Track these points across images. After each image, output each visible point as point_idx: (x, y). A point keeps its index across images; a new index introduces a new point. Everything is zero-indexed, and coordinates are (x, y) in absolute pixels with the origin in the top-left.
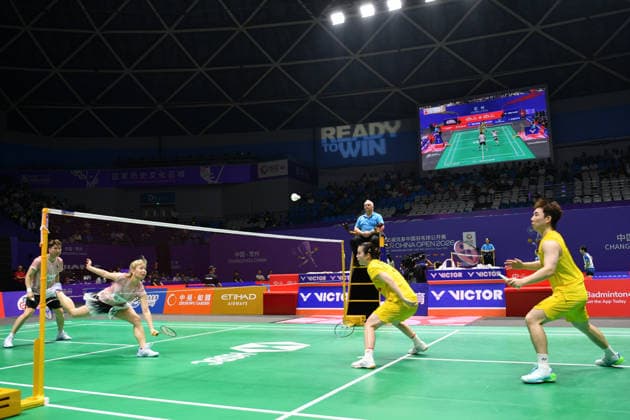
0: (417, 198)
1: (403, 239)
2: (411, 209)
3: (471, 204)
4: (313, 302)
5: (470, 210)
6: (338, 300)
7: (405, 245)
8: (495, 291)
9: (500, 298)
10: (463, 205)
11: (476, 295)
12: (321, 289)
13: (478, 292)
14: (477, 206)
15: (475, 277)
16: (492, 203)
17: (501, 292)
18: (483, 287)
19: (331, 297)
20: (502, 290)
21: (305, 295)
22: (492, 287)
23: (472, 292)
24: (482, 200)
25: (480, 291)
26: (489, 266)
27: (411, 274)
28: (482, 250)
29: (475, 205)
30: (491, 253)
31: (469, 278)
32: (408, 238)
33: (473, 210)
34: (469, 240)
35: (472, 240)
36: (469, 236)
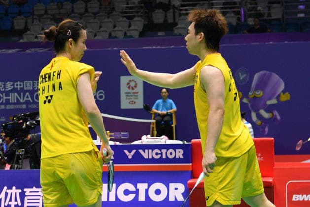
0: (39, 8)
1: (9, 85)
2: (26, 29)
3: (138, 24)
5: (136, 35)
7: (13, 97)
8: (172, 186)
9: (181, 198)
10: (122, 25)
11: (137, 192)
13: (142, 187)
14: (150, 28)
15: (138, 158)
16: (175, 24)
17: (181, 188)
18: (150, 177)
20: (185, 183)
22: (167, 177)
23: (129, 187)
24: (158, 17)
25: (145, 186)
26: (163, 140)
27: (21, 152)
28: (154, 110)
29: (145, 25)
30: (171, 115)
31: (125, 160)
32: (18, 85)
33: (142, 34)
34: (131, 91)
35: (136, 90)
36: (132, 84)
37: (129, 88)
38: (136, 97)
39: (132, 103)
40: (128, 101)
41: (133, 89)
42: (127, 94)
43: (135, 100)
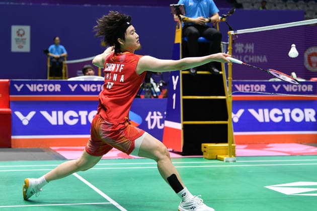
4: (40, 126)
6: (84, 122)
12: (53, 106)
19: (71, 118)
21: (25, 115)
34: (20, 38)
35: (24, 37)
36: (21, 32)
37: (18, 35)
38: (24, 43)
39: (21, 47)
40: (17, 45)
41: (21, 36)
42: (17, 40)
43: (23, 45)
